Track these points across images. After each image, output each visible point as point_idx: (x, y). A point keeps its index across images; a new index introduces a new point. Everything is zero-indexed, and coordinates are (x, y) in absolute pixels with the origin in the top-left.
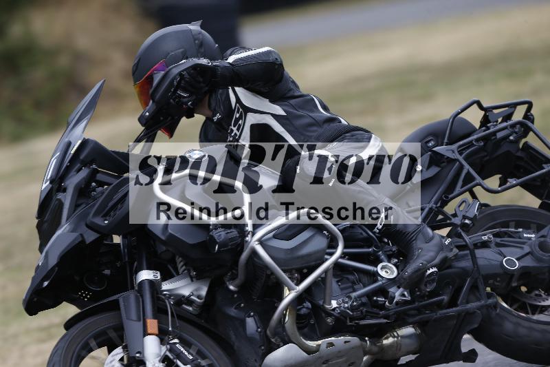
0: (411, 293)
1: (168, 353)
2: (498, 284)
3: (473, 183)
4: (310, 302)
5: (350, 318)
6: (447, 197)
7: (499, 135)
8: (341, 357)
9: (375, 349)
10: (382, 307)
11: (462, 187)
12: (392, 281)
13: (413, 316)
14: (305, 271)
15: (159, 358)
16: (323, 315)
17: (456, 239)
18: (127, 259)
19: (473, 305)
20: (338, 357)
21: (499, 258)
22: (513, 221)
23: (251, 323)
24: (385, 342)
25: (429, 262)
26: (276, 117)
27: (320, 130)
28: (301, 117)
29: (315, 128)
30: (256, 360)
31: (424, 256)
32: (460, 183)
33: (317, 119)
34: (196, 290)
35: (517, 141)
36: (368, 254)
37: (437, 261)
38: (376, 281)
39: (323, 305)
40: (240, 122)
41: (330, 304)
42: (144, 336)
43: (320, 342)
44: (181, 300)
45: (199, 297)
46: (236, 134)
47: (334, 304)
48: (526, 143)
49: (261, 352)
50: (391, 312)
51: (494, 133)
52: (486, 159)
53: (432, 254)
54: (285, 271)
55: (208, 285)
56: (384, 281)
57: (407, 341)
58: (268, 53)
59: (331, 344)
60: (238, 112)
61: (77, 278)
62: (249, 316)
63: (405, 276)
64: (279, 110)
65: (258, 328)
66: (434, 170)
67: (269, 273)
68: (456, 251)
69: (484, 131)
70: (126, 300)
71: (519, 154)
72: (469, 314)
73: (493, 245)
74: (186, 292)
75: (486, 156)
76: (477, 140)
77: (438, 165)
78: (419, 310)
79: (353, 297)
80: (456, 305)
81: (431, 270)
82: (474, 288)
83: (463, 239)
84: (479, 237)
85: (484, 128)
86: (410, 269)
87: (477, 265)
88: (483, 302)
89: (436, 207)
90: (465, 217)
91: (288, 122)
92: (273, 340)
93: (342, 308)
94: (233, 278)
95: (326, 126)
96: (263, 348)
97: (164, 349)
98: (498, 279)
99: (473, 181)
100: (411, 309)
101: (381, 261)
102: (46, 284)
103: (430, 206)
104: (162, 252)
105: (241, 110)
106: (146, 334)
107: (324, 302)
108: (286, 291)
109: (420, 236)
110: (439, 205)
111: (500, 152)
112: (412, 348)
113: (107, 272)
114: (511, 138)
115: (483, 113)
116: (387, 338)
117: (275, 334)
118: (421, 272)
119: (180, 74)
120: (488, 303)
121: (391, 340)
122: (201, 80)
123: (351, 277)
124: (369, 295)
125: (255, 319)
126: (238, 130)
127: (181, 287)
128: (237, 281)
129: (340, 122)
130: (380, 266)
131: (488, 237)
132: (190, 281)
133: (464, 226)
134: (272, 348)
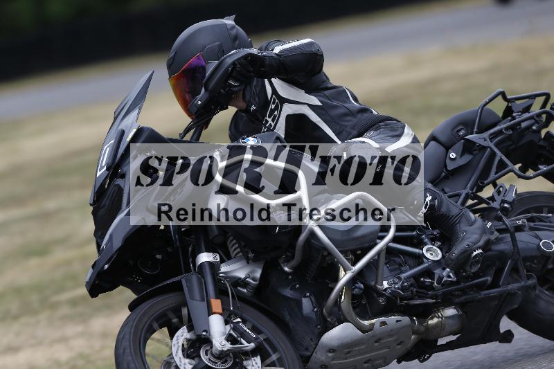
0: (456, 274)
1: (232, 332)
2: (534, 266)
3: (507, 170)
4: (362, 283)
5: (400, 298)
6: (483, 183)
7: (524, 125)
8: (392, 336)
9: (422, 329)
10: (431, 287)
11: (496, 173)
12: (437, 263)
13: (459, 296)
14: (359, 252)
15: (224, 337)
16: (375, 295)
17: (496, 223)
18: (178, 244)
19: (513, 286)
20: (389, 336)
21: (536, 241)
22: (546, 206)
23: (307, 304)
24: (430, 322)
25: (475, 243)
26: (312, 107)
27: (354, 120)
28: (336, 107)
29: (349, 118)
30: (311, 339)
31: (468, 238)
32: (494, 169)
33: (351, 109)
34: (251, 272)
35: (538, 131)
36: (412, 237)
37: (481, 243)
38: (422, 263)
39: (375, 286)
40: (276, 113)
41: (382, 284)
42: (209, 315)
43: (373, 321)
44: (238, 282)
45: (254, 279)
46: (270, 125)
47: (385, 284)
48: (548, 133)
49: (317, 331)
50: (440, 292)
51: (519, 123)
52: (512, 148)
53: (475, 237)
54: (341, 252)
55: (262, 267)
56: (430, 263)
57: (450, 321)
58: (310, 44)
59: (384, 323)
60: (274, 103)
61: (131, 262)
62: (305, 297)
63: (452, 257)
64: (315, 101)
65: (315, 308)
66: (467, 158)
67: (325, 253)
68: (496, 234)
69: (511, 121)
70: (188, 281)
71: (541, 143)
72: (511, 295)
73: (527, 228)
74: (241, 274)
75: (511, 145)
76: (507, 129)
77: (471, 153)
78: (464, 291)
79: (403, 278)
80: (499, 286)
81: (477, 252)
82: (515, 269)
83: (503, 222)
84: (514, 222)
85: (510, 118)
86: (456, 251)
87: (517, 247)
88: (523, 283)
89: (472, 193)
90: (503, 202)
91: (324, 112)
92: (329, 319)
93: (393, 289)
94: (287, 261)
95: (359, 116)
96: (319, 327)
97: (228, 327)
98: (535, 261)
99: (506, 168)
100: (456, 290)
101: (426, 244)
102: (106, 267)
103: (466, 192)
104: (214, 237)
105: (277, 101)
106: (210, 313)
107: (376, 283)
108: (342, 272)
109: (464, 219)
110: (474, 191)
111: (524, 141)
112: (455, 328)
113: (159, 257)
114: (534, 128)
115: (506, 103)
116: (432, 318)
117: (330, 314)
118: (467, 253)
119: (234, 64)
120: (528, 284)
121: (435, 320)
122: (251, 69)
123: (398, 260)
124: (416, 277)
125: (311, 299)
126: (273, 120)
127: (237, 270)
128: (293, 263)
129: (372, 112)
130: (425, 249)
131: (522, 222)
132: (246, 263)
133: (504, 210)
134: (328, 327)
